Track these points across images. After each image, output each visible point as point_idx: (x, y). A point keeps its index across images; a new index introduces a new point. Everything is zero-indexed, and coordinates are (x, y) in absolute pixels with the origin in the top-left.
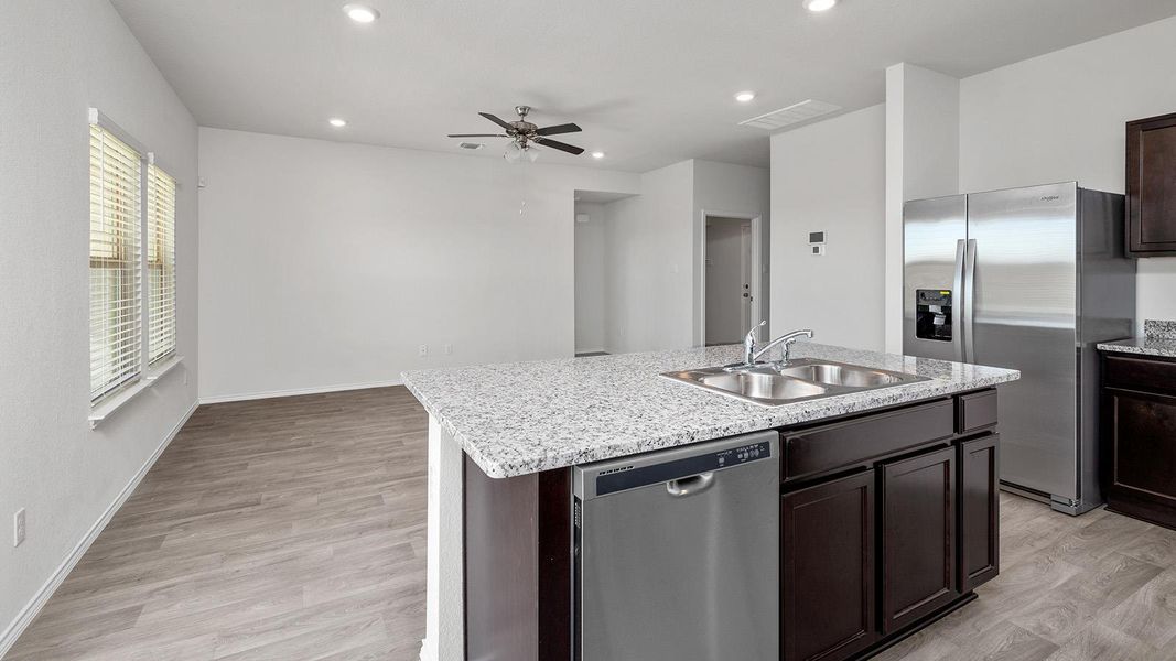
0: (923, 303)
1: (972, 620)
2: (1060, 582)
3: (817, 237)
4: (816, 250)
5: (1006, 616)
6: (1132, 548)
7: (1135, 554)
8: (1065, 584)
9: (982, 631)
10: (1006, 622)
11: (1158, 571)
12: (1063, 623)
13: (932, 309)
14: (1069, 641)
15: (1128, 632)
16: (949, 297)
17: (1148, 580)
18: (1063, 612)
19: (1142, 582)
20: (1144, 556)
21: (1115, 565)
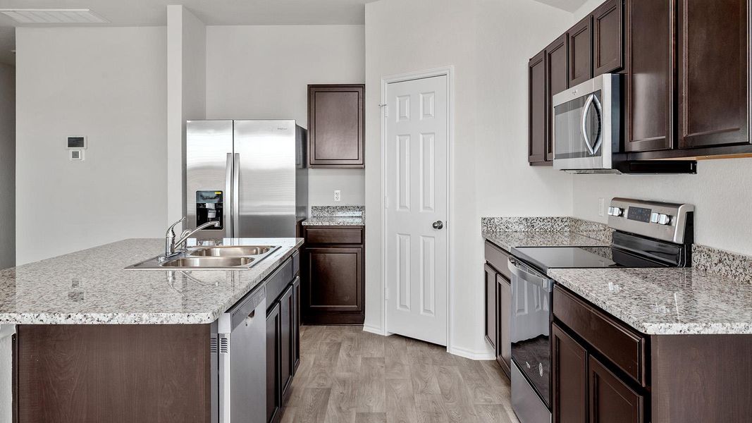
0: (201, 201)
1: (293, 394)
2: (312, 363)
3: (76, 142)
4: (75, 155)
5: (304, 386)
6: (325, 339)
7: (328, 341)
8: (314, 363)
9: (300, 396)
10: (306, 389)
11: (340, 344)
12: (325, 379)
13: (208, 206)
14: (332, 384)
15: (347, 371)
16: (220, 196)
17: (339, 349)
18: (322, 375)
19: (338, 351)
20: (331, 340)
21: (325, 348)
